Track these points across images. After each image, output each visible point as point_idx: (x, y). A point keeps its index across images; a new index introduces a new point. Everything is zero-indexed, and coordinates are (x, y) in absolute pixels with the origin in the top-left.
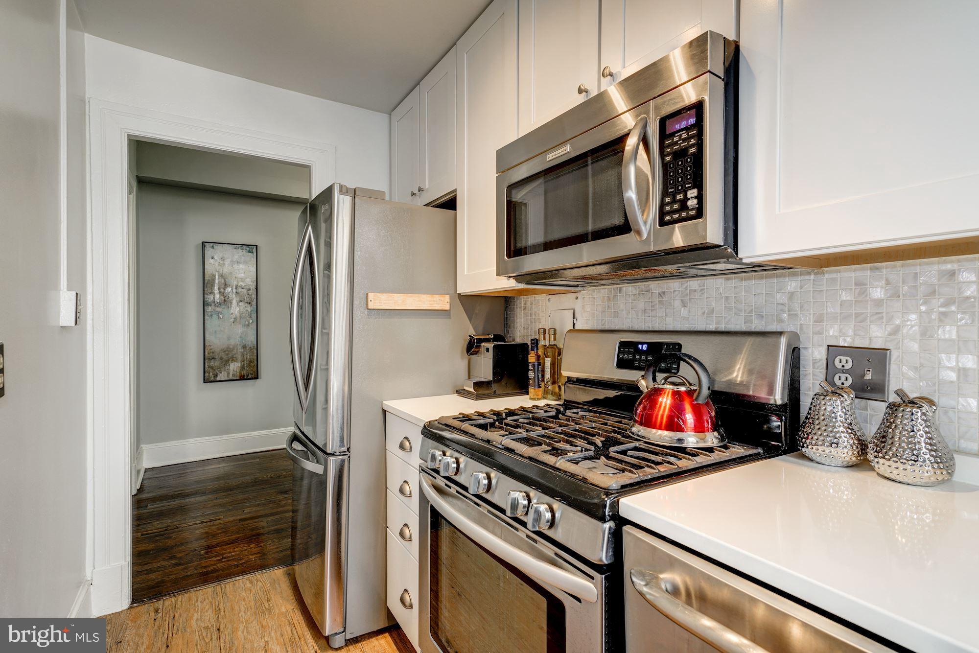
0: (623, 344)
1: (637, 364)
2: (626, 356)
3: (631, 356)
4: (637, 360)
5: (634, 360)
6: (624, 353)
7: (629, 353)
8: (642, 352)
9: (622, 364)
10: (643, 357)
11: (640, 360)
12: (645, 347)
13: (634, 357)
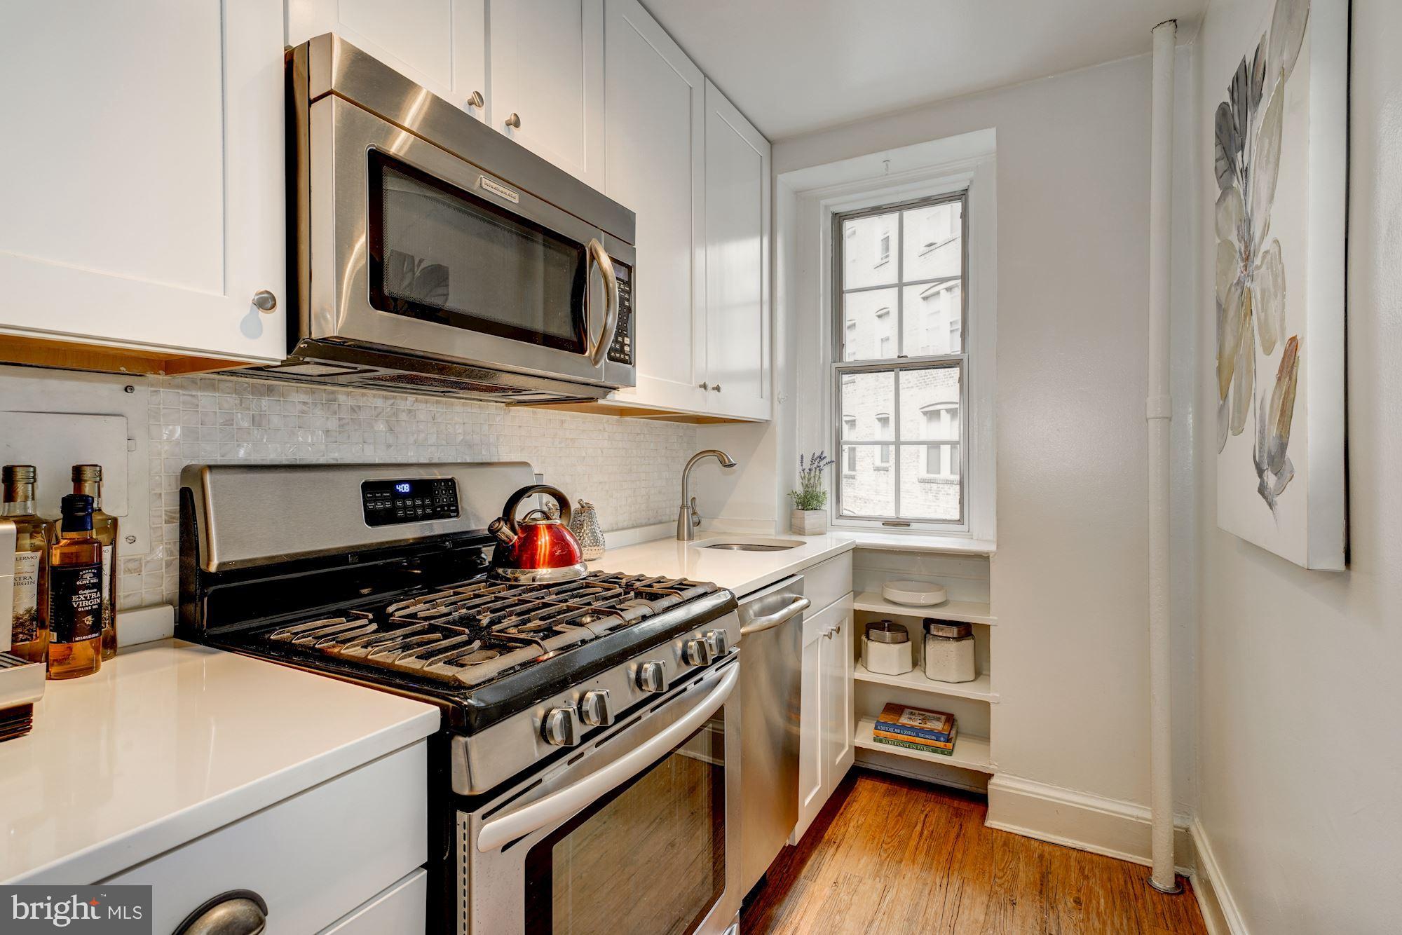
0: (368, 487)
1: (401, 514)
2: (379, 506)
3: (388, 505)
4: (399, 508)
5: (394, 509)
6: (375, 500)
7: (384, 500)
8: (404, 496)
9: (374, 518)
10: (409, 503)
11: (405, 508)
12: (405, 488)
13: (393, 504)
